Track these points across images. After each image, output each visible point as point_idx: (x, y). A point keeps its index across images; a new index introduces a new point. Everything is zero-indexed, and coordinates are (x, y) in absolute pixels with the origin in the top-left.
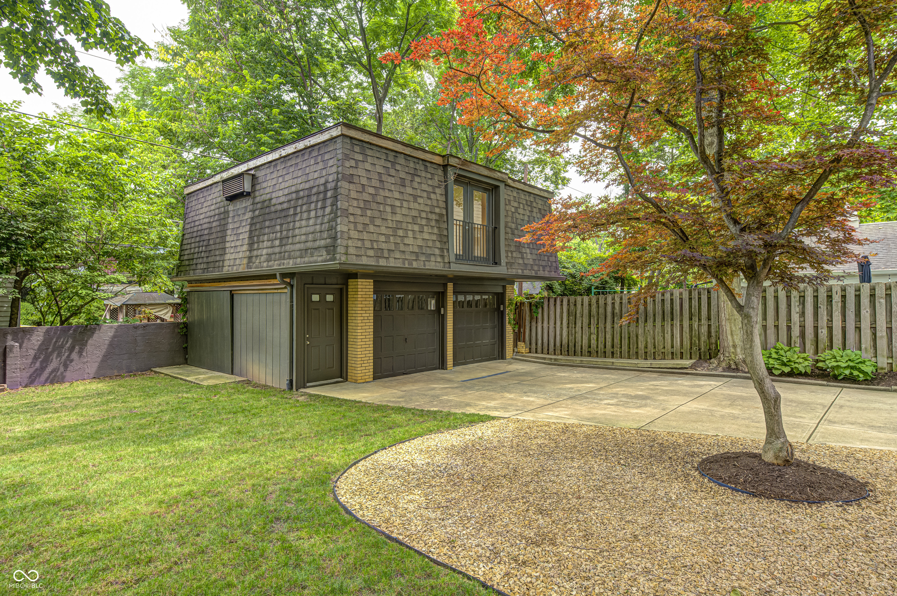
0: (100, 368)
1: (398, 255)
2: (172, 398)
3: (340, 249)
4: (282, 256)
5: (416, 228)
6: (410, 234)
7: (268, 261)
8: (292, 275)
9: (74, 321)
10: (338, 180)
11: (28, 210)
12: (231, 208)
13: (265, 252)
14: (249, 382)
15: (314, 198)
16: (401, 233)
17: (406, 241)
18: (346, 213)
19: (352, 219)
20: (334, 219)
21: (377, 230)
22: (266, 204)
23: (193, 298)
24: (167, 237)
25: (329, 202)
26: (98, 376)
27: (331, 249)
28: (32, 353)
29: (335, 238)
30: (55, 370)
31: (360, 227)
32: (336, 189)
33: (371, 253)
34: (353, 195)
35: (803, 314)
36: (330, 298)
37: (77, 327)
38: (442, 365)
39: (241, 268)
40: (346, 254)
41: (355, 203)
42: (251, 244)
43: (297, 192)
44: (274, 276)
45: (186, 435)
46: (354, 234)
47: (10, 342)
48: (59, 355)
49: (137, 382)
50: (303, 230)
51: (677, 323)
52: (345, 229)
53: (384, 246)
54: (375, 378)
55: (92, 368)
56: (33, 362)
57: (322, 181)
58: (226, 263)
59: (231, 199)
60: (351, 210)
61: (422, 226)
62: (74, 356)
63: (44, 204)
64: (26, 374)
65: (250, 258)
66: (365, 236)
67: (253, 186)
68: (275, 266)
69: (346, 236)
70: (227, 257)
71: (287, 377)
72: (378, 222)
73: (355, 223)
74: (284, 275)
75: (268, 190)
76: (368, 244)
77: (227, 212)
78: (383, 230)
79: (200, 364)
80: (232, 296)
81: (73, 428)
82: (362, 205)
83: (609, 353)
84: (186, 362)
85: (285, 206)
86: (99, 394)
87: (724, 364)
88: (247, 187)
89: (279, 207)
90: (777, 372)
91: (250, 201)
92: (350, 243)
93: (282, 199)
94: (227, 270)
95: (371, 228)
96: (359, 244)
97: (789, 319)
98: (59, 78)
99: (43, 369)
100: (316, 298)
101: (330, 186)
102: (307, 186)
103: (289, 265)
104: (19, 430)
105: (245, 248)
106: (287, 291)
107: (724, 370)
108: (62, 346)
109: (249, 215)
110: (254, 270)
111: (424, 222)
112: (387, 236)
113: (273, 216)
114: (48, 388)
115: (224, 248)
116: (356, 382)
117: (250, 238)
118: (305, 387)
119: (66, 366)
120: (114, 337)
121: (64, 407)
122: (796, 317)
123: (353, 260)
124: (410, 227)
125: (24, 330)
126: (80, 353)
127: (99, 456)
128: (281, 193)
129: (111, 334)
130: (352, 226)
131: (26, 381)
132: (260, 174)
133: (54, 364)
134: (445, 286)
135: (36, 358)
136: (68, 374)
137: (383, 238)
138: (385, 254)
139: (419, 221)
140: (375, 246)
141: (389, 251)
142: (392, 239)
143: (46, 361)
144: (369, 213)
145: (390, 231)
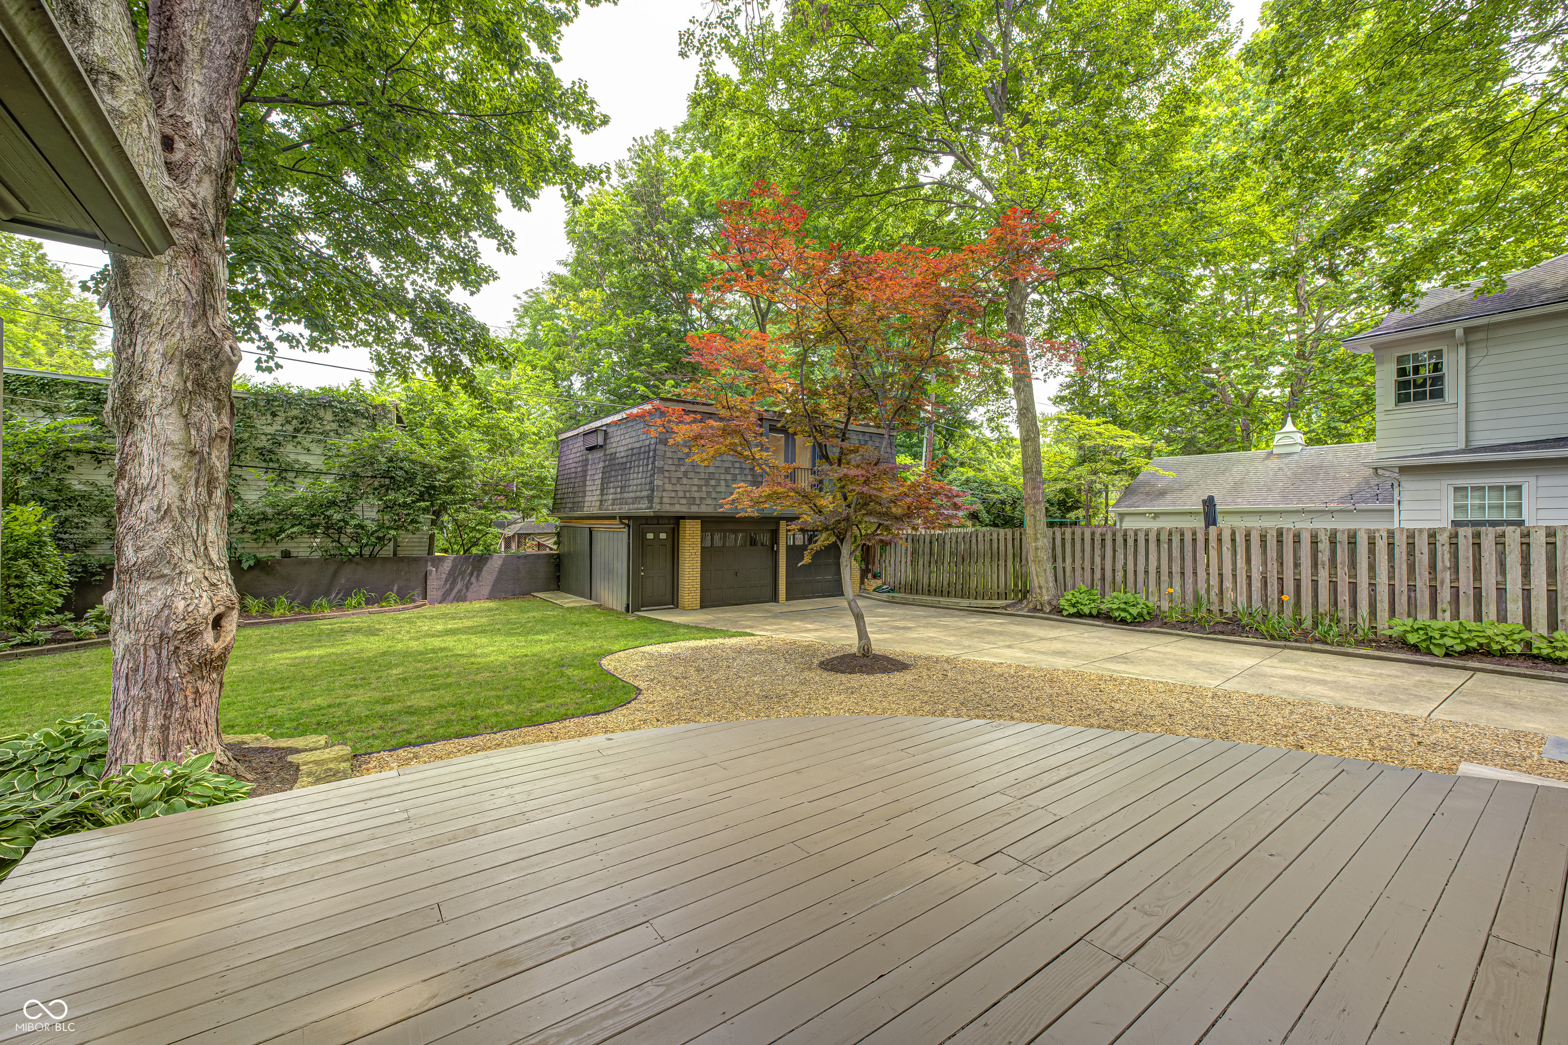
0: (492, 591)
1: (709, 501)
2: (538, 615)
3: (656, 500)
4: (623, 502)
5: (729, 477)
6: (723, 483)
7: (613, 504)
8: (629, 518)
9: (474, 551)
10: (656, 444)
11: (443, 464)
12: (590, 457)
13: (611, 497)
14: (600, 606)
15: (642, 456)
16: (713, 482)
17: (718, 489)
18: (661, 470)
19: (667, 474)
20: (652, 475)
21: (690, 482)
22: (613, 457)
23: (565, 533)
24: (545, 478)
25: (651, 460)
26: (491, 597)
27: (650, 499)
28: (444, 576)
29: (653, 490)
30: (460, 591)
31: (674, 481)
32: (655, 450)
33: (684, 501)
34: (669, 454)
35: (1103, 558)
36: (663, 536)
37: (476, 555)
38: (775, 598)
39: (595, 511)
40: (661, 503)
41: (670, 462)
42: (602, 490)
43: (632, 449)
44: (614, 518)
45: (538, 633)
46: (668, 487)
47: (430, 568)
48: (463, 579)
49: (515, 603)
50: (635, 482)
51: (1002, 563)
52: (660, 483)
53: (696, 495)
54: (702, 607)
55: (486, 591)
56: (445, 584)
57: (647, 442)
58: (586, 504)
59: (590, 449)
60: (666, 468)
61: (735, 475)
62: (473, 580)
63: (454, 457)
64: (440, 593)
65: (601, 501)
66: (678, 487)
67: (605, 440)
68: (617, 510)
69: (661, 489)
70: (587, 499)
71: (625, 602)
72: (691, 475)
73: (670, 478)
74: (621, 518)
75: (614, 445)
76: (681, 494)
77: (587, 460)
78: (696, 482)
79: (569, 591)
80: (591, 532)
81: (469, 628)
82: (676, 462)
83: (945, 592)
84: (558, 588)
85: (624, 460)
86: (490, 610)
87: (1031, 605)
88: (600, 441)
89: (621, 460)
90: (1065, 613)
91: (602, 454)
92: (665, 494)
93: (623, 454)
94: (586, 511)
95: (685, 481)
96: (673, 494)
97: (1093, 563)
98: (464, 387)
99: (451, 589)
100: (650, 536)
101: (652, 447)
102: (637, 445)
103: (625, 509)
104: (439, 627)
105: (598, 492)
106: (626, 530)
107: (1029, 611)
108: (465, 572)
109: (602, 464)
110: (602, 512)
111: (737, 471)
112: (700, 486)
113: (617, 467)
114: (455, 604)
115: (585, 491)
116: (684, 608)
117: (602, 484)
118: (639, 610)
119: (467, 588)
120: (503, 565)
121: (466, 617)
122: (1098, 560)
123: (667, 508)
124: (722, 477)
125: (439, 558)
126: (478, 577)
127: (484, 640)
128: (622, 449)
129: (500, 562)
130: (667, 480)
131: (440, 598)
132: (610, 430)
133: (459, 585)
134: (778, 524)
135: (447, 581)
136: (469, 594)
137: (695, 488)
138: (698, 502)
139: (732, 471)
140: (688, 495)
141: (701, 498)
142: (704, 488)
143: (454, 584)
144: (683, 469)
145: (703, 482)
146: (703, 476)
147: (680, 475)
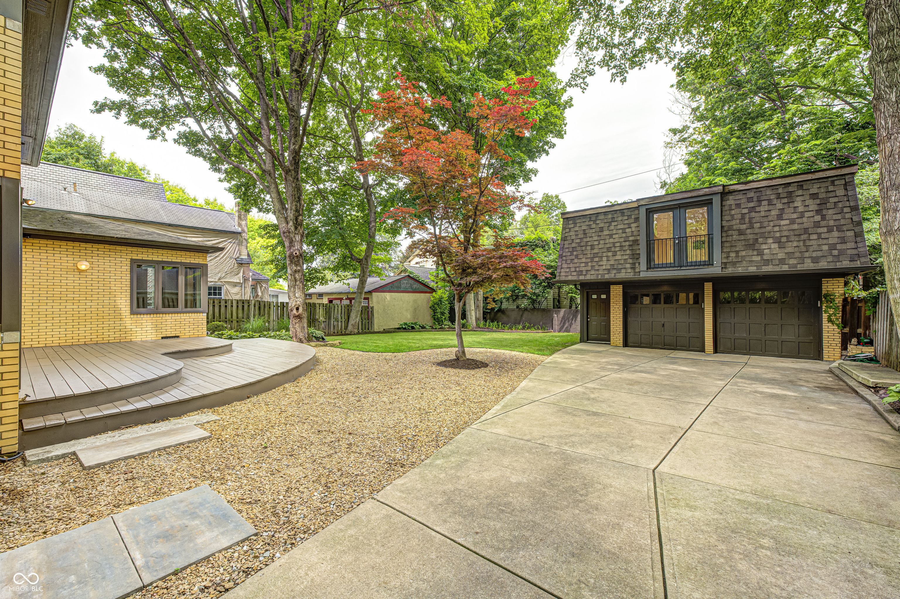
1: (593, 273)
5: (610, 254)
6: (605, 259)
16: (597, 259)
17: (601, 263)
19: (564, 258)
21: (580, 261)
31: (569, 262)
33: (575, 274)
34: (566, 246)
36: (604, 296)
41: (567, 250)
46: (565, 266)
52: (560, 264)
53: (583, 269)
54: (626, 346)
60: (564, 254)
61: (615, 252)
62: (573, 322)
66: (571, 265)
69: (560, 268)
72: (581, 256)
73: (566, 260)
76: (573, 269)
78: (584, 260)
82: (571, 250)
92: (562, 271)
95: (576, 261)
96: (568, 270)
99: (563, 326)
100: (595, 297)
111: (618, 249)
112: (586, 263)
116: (611, 344)
118: (585, 342)
124: (605, 254)
130: (564, 262)
134: (703, 285)
135: (562, 321)
136: (571, 329)
137: (583, 265)
138: (584, 273)
139: (613, 249)
140: (577, 269)
141: (587, 271)
142: (590, 264)
143: (564, 323)
144: (575, 253)
145: (589, 260)
146: (589, 256)
147: (573, 257)
